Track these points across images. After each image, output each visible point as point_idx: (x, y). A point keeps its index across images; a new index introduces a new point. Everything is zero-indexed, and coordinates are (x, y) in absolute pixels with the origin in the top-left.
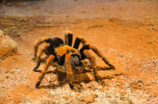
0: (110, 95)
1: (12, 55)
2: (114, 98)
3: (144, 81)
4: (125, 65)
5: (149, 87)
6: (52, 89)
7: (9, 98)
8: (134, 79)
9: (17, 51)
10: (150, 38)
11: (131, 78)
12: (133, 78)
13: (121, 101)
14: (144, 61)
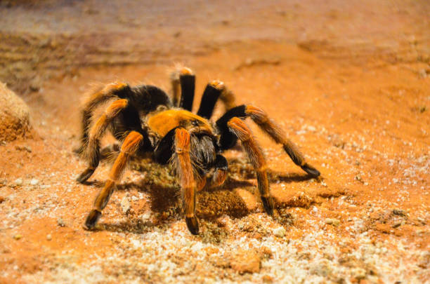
0: (308, 251)
1: (15, 138)
2: (322, 260)
3: (409, 212)
4: (352, 170)
5: (425, 230)
6: (136, 235)
7: (6, 258)
8: (379, 208)
9: (29, 127)
10: (421, 97)
11: (370, 205)
12: (374, 205)
13: (343, 269)
14: (406, 157)
